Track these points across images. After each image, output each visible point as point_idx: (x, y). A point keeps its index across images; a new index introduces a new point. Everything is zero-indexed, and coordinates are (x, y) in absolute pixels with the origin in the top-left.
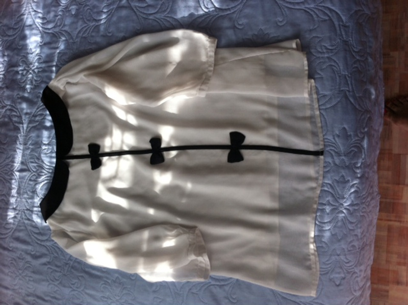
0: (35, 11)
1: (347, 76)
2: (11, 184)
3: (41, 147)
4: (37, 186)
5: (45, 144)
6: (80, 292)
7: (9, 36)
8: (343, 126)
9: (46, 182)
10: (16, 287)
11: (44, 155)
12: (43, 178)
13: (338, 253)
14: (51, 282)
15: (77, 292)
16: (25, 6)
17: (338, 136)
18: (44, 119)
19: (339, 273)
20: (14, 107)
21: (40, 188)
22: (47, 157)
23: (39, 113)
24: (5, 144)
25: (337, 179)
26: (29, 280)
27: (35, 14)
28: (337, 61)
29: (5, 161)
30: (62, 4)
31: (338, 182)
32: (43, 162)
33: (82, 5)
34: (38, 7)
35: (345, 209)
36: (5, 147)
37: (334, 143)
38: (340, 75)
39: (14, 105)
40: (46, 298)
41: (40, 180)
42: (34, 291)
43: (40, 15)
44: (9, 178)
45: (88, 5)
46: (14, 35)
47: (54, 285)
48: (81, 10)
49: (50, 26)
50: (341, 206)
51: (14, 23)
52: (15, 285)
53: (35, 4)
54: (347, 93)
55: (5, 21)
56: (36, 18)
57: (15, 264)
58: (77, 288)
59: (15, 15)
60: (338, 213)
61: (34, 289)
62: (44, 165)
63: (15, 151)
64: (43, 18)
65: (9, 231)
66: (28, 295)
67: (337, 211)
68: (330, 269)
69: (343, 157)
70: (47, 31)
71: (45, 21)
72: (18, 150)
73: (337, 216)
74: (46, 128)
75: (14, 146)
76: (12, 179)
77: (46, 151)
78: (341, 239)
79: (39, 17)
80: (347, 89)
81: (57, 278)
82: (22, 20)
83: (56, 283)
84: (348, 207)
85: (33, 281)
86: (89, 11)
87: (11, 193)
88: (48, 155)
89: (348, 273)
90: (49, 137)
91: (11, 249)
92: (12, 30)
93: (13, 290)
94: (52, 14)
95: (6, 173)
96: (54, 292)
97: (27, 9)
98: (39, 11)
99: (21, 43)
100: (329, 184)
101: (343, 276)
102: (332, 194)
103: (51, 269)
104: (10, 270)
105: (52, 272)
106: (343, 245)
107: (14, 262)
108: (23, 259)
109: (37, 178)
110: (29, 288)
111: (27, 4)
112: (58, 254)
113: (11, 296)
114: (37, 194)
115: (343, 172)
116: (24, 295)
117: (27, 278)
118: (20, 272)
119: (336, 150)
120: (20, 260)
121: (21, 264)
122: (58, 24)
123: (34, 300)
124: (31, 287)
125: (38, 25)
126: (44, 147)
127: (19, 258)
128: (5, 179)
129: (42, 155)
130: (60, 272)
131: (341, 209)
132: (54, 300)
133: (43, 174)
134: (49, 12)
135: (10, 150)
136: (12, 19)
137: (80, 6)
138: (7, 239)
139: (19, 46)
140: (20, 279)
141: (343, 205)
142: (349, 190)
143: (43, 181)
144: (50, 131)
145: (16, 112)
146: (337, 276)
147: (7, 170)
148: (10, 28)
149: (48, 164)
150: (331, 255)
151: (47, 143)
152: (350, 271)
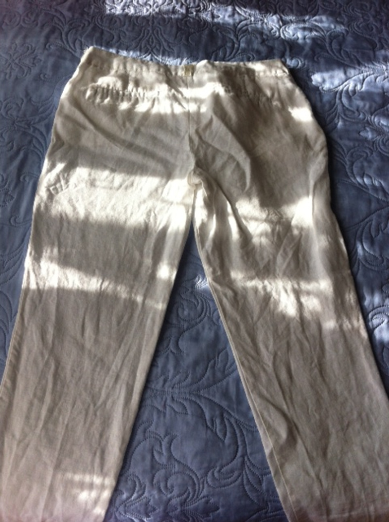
2: (134, 49)
7: (331, 44)
8: (220, 507)
14: (4, 104)
16: (371, 66)
17: (207, 502)
25: (151, 503)
27: (360, 80)
31: (147, 504)
33: (373, 146)
34: (369, 83)
37: (197, 497)
45: (372, 154)
46: (332, 50)
49: (344, 100)
51: (348, 50)
53: (373, 80)
54: (264, 511)
56: (355, 80)
57: (27, 53)
59: (358, 52)
64: (354, 91)
65: (71, 46)
70: (338, 97)
71: (351, 94)
79: (356, 86)
81: (9, 112)
85: (5, 79)
86: (365, 155)
92: (338, 47)
94: (360, 103)
97: (367, 69)
98: (364, 86)
103: (22, 104)
104: (18, 47)
105: (17, 104)
107: (29, 51)
108: (33, 63)
111: (373, 69)
112: (42, 113)
115: (159, 510)
117: (8, 71)
118: (17, 61)
119: (189, 499)
120: (32, 60)
121: (27, 61)
122: (347, 113)
125: (346, 83)
130: (17, 117)
134: (363, 99)
136: (353, 48)
137: (371, 143)
138: (60, 42)
140: (7, 60)
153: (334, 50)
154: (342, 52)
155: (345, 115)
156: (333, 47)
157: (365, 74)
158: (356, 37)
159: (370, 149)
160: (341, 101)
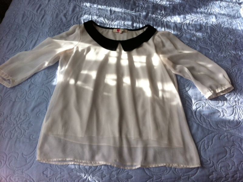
0: (193, 20)
1: (161, 179)
2: (104, 5)
3: (123, 21)
4: (102, 18)
5: (124, 23)
6: (46, 36)
7: (180, 8)
8: (133, 176)
9: (105, 23)
10: (49, 5)
11: (118, 22)
12: (107, 21)
13: (62, 173)
14: (52, 22)
15: (46, 34)
16: (195, 15)
17: (128, 174)
18: (138, 23)
19: (50, 174)
20: (143, 9)
21: (102, 19)
22: (118, 24)
23: (140, 21)
24: (124, 3)
25: (104, 173)
26: (53, 12)
27: (191, 20)
28: (169, 173)
29: (116, 3)
30: (197, 33)
31: (102, 173)
32: (115, 21)
33: (197, 43)
34: (195, 21)
35: (87, 177)
36: (123, 3)
37: (124, 171)
38: (162, 175)
39: (145, 8)
40: (43, 20)
41: (106, 20)
42: (47, 14)
43: (191, 23)
44: (107, 5)
45: (196, 46)
46: (180, 10)
47: (50, 24)
48: (194, 43)
49: (185, 27)
50: (88, 175)
51: (187, 10)
52: (50, 5)
53: (197, 20)
54: (152, 179)
55: (187, 6)
56: (189, 20)
57: (62, 5)
58: (48, 35)
59: (190, 11)
60: (85, 173)
61: (48, 14)
62: (113, 22)
63: (121, 8)
64: (189, 24)
65: (79, 3)
66: (45, 11)
67: (86, 173)
68: (53, 168)
69: (116, 177)
70: (183, 26)
71: (188, 25)
72: (121, 9)
73: (83, 173)
74: (133, 24)
75: (124, 7)
76: (106, 6)
77: (121, 23)
78: (70, 175)
79: (190, 22)
80: (154, 179)
81: (54, 25)
82: (188, 14)
83: (51, 25)
84: (87, 179)
85: (53, 14)
86: (194, 46)
87: (99, 5)
88: (119, 24)
89: (50, 179)
90: (128, 25)
91: (70, 3)
92: (183, 9)
93: (48, 4)
94: (191, 28)
95: (109, 3)
96: (46, 24)
97: (194, 17)
98: (193, 22)
99: (177, 13)
100: (101, 168)
101: (48, 176)
102: (96, 170)
103: (59, 22)
104: (58, 3)
105: (57, 23)
106: (66, 176)
107: (63, 5)
108: (64, 9)
109: (107, 18)
110: (49, 11)
111: (196, 17)
112: (67, 26)
113: (44, 3)
114: (98, 18)
115: (107, 176)
116: (45, 9)
117: (54, 11)
118: (58, 8)
119: (120, 172)
120: (63, 8)
121: (62, 8)
122: (186, 31)
123: (42, 14)
124: (49, 13)
125: (186, 21)
126: (123, 22)
127: (65, 7)
128: (106, 3)
129: (118, 21)
130: (57, 27)
131: (87, 175)
132: (42, 23)
133: (109, 21)
134: (192, 27)
135: (122, 6)
136: (188, 9)
137: (196, 42)
138: (75, 2)
139: (175, 12)
140: (54, 7)
141: (89, 176)
142: (97, 180)
143: (105, 21)
144: (131, 25)
145: (141, 9)
146: (49, 173)
147: (111, 4)
148: (184, 8)
149: (114, 24)
150: (61, 168)
151: (125, 23)
152: (51, 181)
153: (182, 10)
154: (184, 11)
155: (186, 32)
156: (181, 9)
157: (193, 19)
158: (190, 6)
159: (196, 44)
160: (184, 28)
